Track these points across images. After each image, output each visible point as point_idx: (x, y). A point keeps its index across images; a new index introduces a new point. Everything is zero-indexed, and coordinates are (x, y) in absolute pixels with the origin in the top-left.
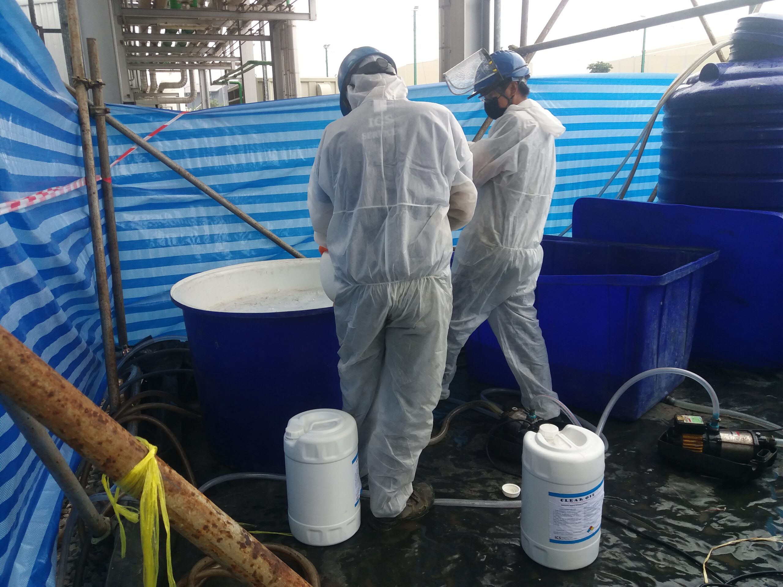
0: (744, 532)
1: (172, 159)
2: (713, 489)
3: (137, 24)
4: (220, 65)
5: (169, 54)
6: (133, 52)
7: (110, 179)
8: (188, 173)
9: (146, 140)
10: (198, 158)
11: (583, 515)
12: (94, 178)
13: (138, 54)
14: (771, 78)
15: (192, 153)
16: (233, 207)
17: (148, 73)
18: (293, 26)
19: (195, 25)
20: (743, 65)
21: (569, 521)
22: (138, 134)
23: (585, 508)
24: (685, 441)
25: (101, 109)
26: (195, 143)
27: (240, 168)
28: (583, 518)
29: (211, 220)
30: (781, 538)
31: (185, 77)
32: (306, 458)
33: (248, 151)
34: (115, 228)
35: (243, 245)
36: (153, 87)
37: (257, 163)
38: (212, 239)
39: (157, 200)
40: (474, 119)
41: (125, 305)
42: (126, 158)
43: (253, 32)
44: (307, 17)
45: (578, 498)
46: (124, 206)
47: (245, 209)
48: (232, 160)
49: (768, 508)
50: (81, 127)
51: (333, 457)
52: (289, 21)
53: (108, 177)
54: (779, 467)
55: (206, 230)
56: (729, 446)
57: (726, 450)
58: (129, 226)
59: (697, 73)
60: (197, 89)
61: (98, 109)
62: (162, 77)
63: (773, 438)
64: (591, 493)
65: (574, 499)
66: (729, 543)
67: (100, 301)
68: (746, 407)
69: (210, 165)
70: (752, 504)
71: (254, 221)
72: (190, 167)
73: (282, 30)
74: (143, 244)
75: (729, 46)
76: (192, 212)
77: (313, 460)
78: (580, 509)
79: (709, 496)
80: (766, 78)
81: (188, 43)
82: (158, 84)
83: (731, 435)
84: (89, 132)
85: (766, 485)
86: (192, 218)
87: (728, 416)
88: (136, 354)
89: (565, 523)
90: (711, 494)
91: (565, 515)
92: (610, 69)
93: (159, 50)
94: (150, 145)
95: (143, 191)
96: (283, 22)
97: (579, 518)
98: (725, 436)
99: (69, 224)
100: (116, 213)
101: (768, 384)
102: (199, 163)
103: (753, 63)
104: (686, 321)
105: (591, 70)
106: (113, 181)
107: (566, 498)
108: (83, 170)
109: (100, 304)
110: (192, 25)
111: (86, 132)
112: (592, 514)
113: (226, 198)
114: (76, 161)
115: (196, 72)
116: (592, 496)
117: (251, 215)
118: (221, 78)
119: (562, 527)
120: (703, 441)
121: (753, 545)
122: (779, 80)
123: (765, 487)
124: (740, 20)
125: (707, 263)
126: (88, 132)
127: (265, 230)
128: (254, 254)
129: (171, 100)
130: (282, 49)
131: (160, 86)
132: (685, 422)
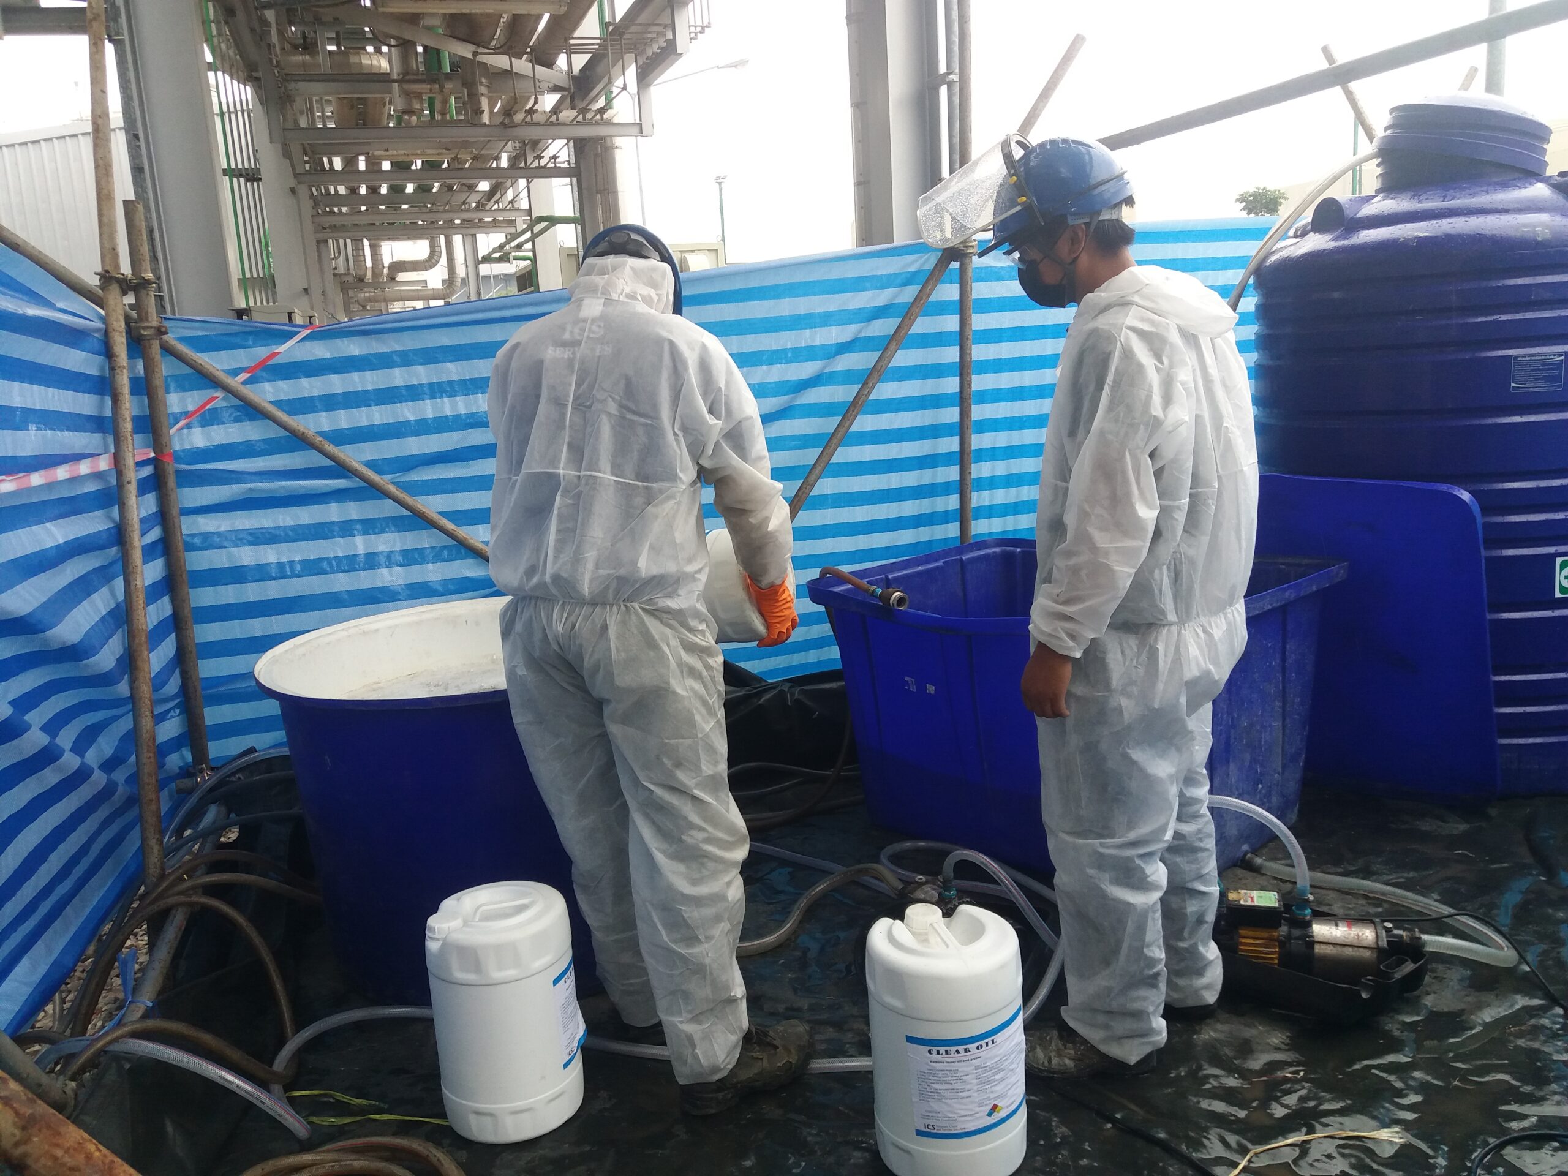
0: (1324, 1120)
1: (290, 414)
2: (1288, 1037)
3: (336, 154)
4: (495, 225)
5: (404, 207)
6: (336, 206)
7: (170, 455)
8: (320, 439)
9: (240, 381)
10: (342, 412)
11: (975, 1081)
12: (131, 454)
13: (344, 209)
14: (1440, 221)
15: (331, 403)
16: (409, 500)
17: (366, 243)
18: (617, 148)
19: (441, 151)
20: (1392, 199)
21: (947, 1094)
22: (224, 371)
23: (977, 1068)
24: (1243, 941)
25: (151, 327)
26: (336, 384)
27: (423, 427)
28: (976, 1088)
29: (370, 526)
30: (1398, 1132)
31: (437, 249)
32: (459, 975)
33: (438, 395)
34: (181, 546)
35: (434, 572)
36: (377, 271)
37: (457, 417)
38: (371, 561)
39: (263, 491)
40: (878, 323)
41: (203, 689)
42: (203, 415)
43: (543, 162)
44: (636, 130)
45: (961, 1048)
46: (198, 504)
47: (433, 505)
48: (407, 412)
49: (1390, 1073)
50: (110, 363)
51: (511, 973)
52: (608, 139)
53: (166, 451)
54: (1435, 993)
55: (360, 545)
56: (1329, 950)
57: (1324, 959)
58: (209, 541)
59: (1308, 217)
60: (461, 271)
61: (145, 328)
62: (394, 250)
63: (1417, 934)
64: (986, 1038)
65: (953, 1049)
66: (1289, 1141)
67: (133, 682)
68: (1406, 875)
69: (364, 422)
70: (1357, 1067)
71: (450, 526)
72: (326, 428)
73: (596, 155)
74: (237, 575)
75: (1376, 161)
76: (333, 512)
77: (471, 977)
78: (965, 1069)
79: (1277, 1049)
80: (1432, 222)
81: (437, 184)
82: (386, 264)
83: (1334, 928)
84: (125, 371)
85: (1398, 1029)
86: (332, 523)
87: (1362, 892)
88: (221, 783)
89: (939, 1097)
90: (1283, 1046)
91: (939, 1082)
92: (1282, 200)
93: (384, 200)
94: (248, 391)
95: (233, 476)
96: (599, 140)
97: (968, 1087)
98: (1321, 930)
99: (61, 541)
100: (183, 518)
101: (1463, 827)
102: (344, 419)
103: (1410, 194)
104: (1278, 704)
105: (1244, 204)
106: (177, 457)
107: (938, 1048)
108: (110, 440)
109: (132, 688)
110: (434, 152)
111: (118, 371)
112: (994, 1081)
113: (393, 483)
114: (98, 424)
115: (457, 239)
116: (990, 1044)
117: (443, 514)
118: (494, 251)
119: (935, 1106)
120: (1277, 940)
121: (1339, 1146)
122: (1456, 226)
123: (1397, 1033)
124: (1393, 110)
125: (1314, 588)
126: (122, 371)
127: (471, 541)
128: (451, 587)
129: (411, 293)
130: (597, 193)
131: (389, 268)
132: (1242, 902)
